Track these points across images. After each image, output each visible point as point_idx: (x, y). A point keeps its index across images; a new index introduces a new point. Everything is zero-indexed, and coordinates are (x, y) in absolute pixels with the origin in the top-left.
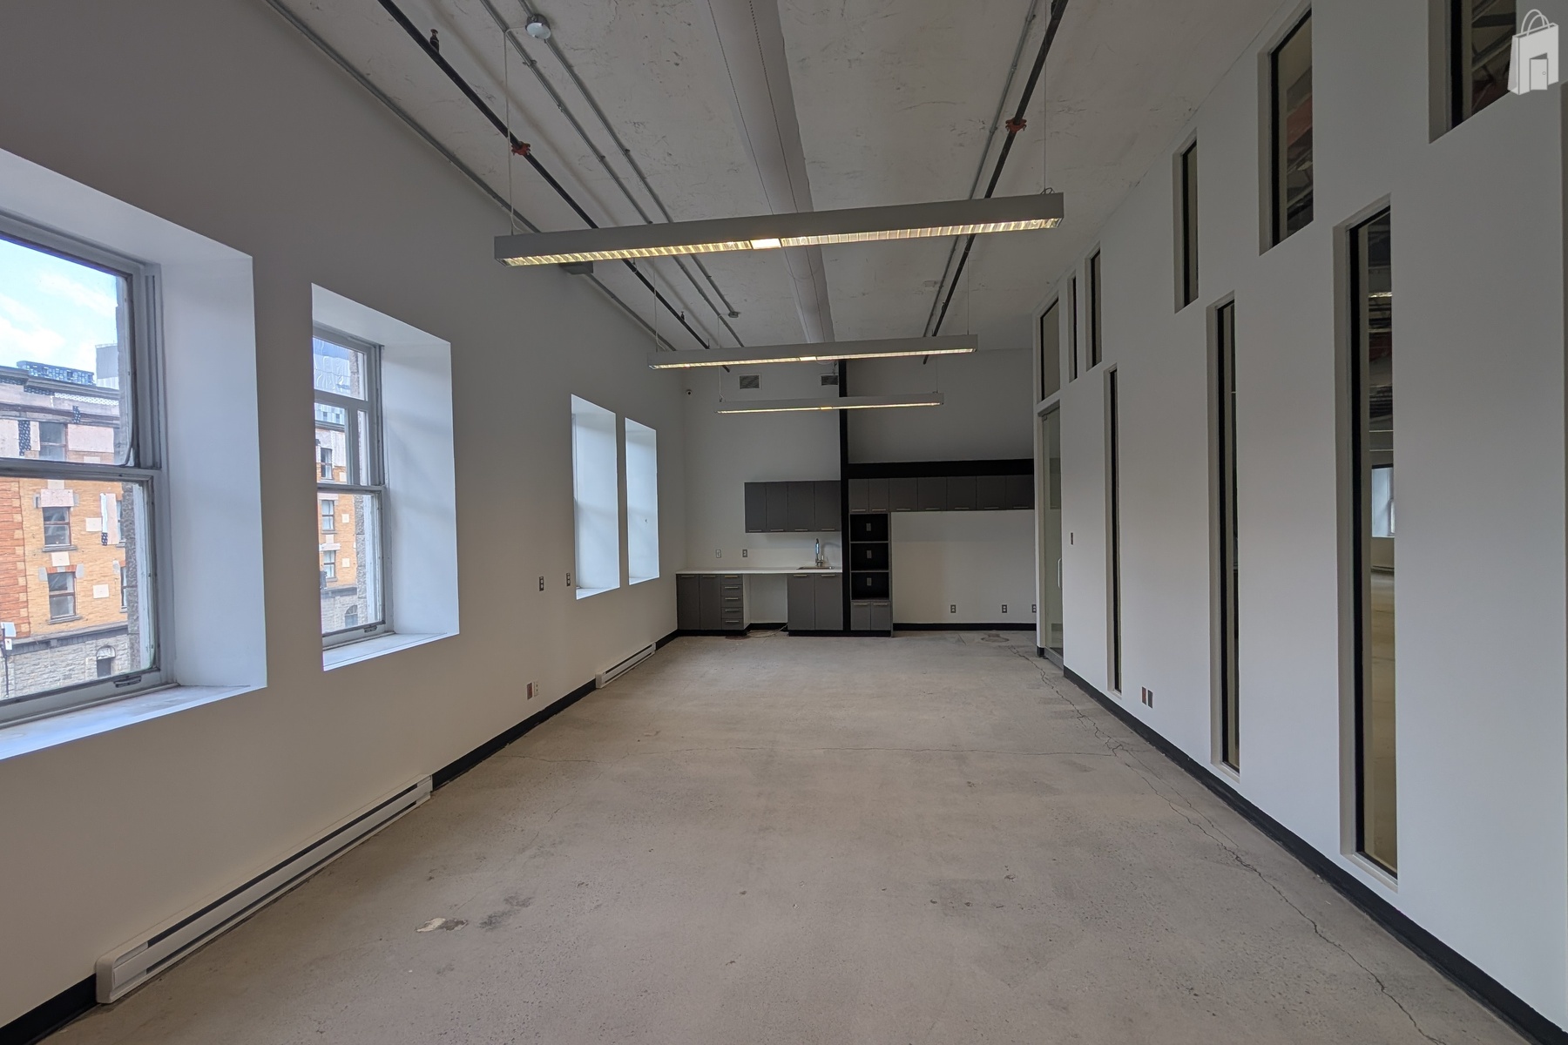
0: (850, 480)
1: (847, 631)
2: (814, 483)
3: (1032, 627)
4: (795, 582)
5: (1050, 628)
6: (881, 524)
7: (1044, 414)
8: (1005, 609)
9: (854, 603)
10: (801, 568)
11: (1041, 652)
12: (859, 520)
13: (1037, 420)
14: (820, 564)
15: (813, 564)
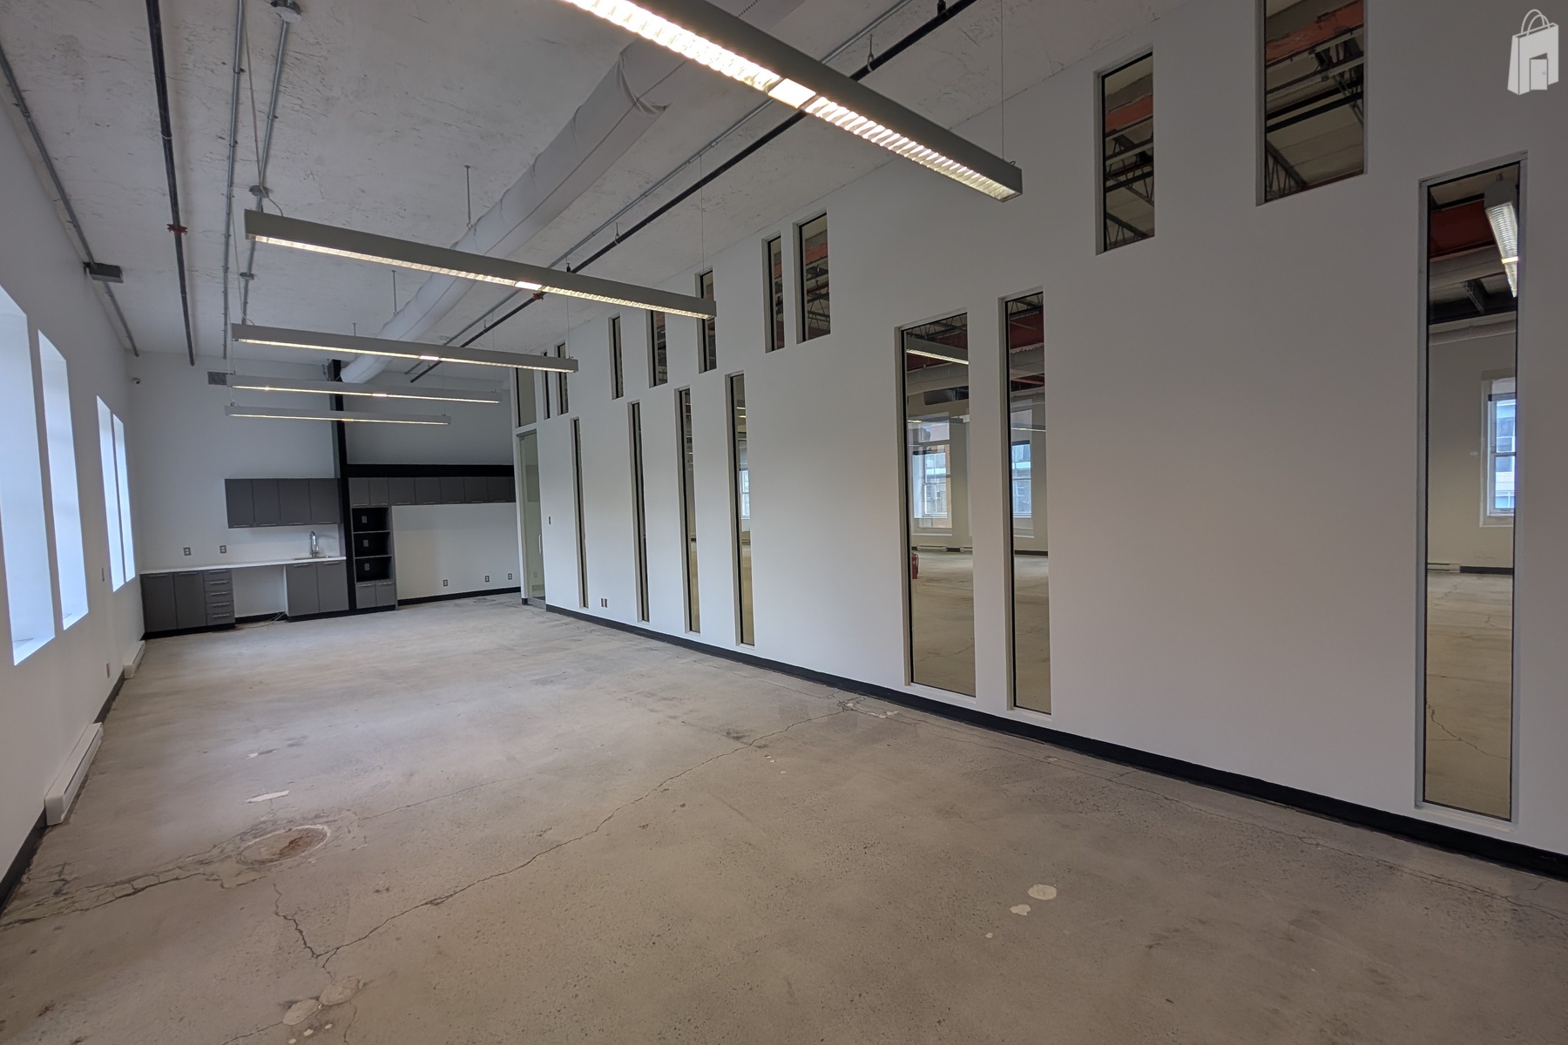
0: (350, 479)
1: (353, 610)
2: (308, 480)
3: (518, 590)
4: (294, 572)
5: (531, 588)
6: (379, 517)
7: (521, 436)
8: (487, 579)
9: (359, 586)
10: (296, 559)
11: (525, 602)
12: (359, 512)
13: (515, 440)
14: (314, 554)
15: (308, 554)
